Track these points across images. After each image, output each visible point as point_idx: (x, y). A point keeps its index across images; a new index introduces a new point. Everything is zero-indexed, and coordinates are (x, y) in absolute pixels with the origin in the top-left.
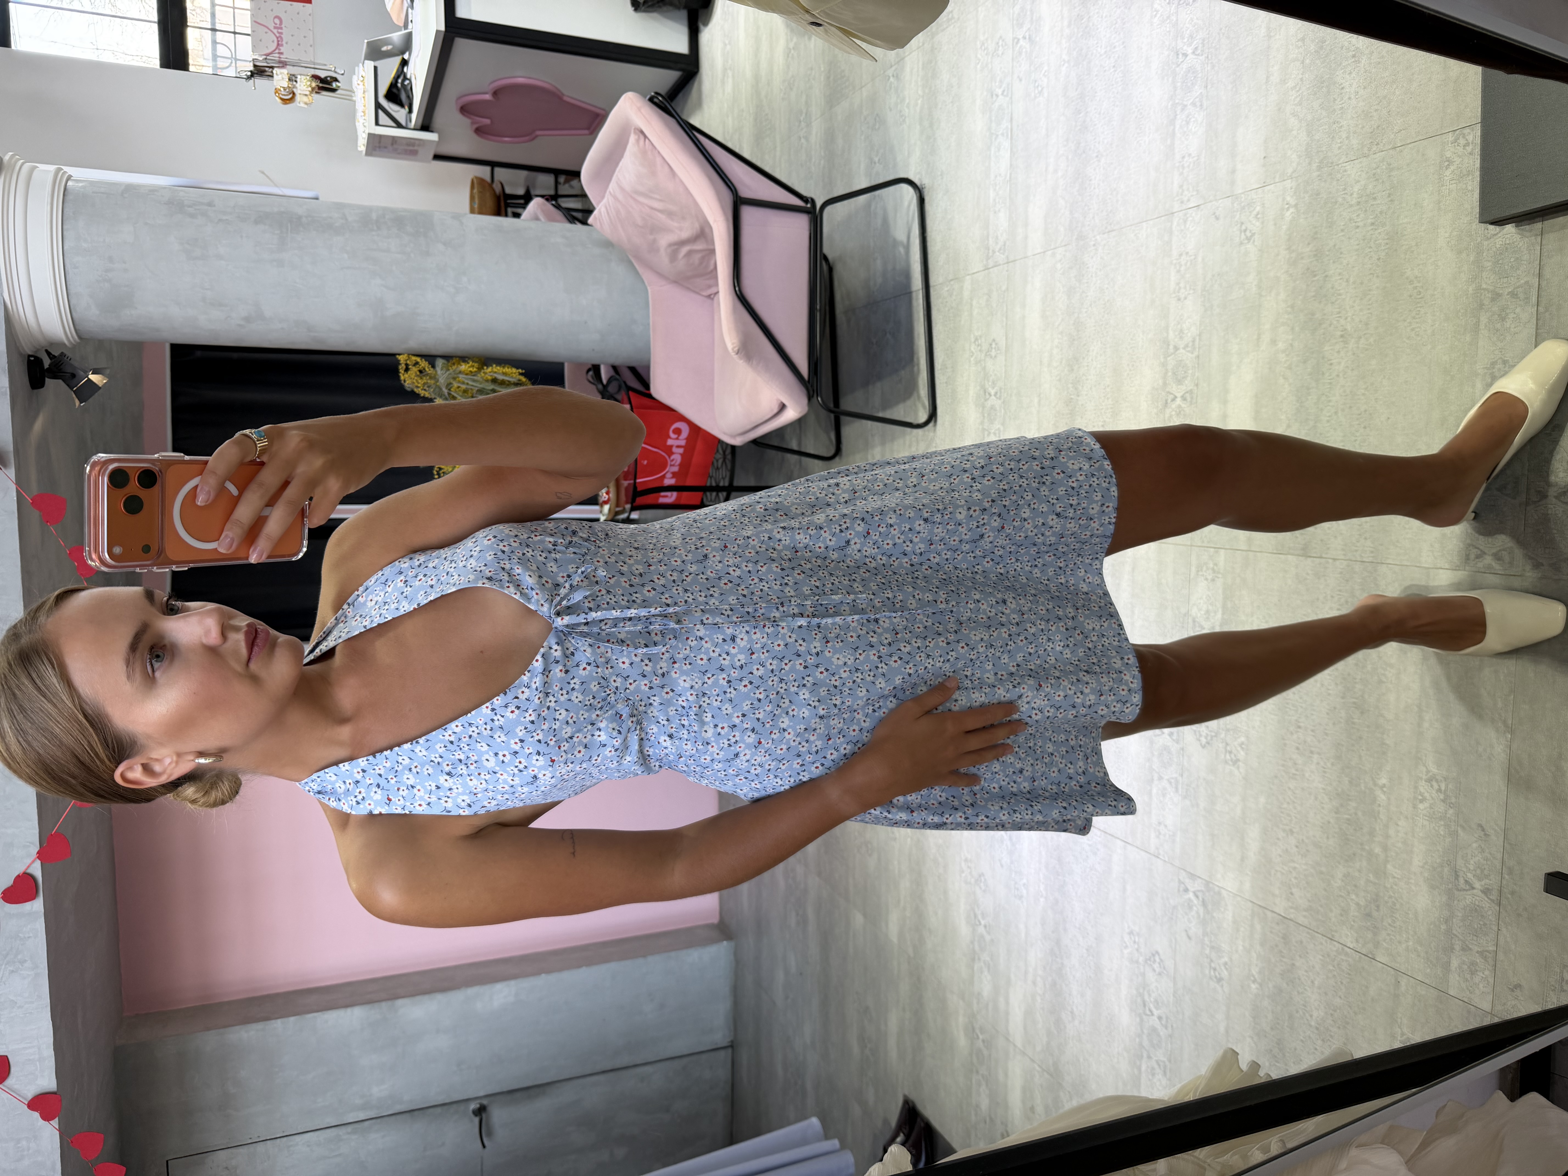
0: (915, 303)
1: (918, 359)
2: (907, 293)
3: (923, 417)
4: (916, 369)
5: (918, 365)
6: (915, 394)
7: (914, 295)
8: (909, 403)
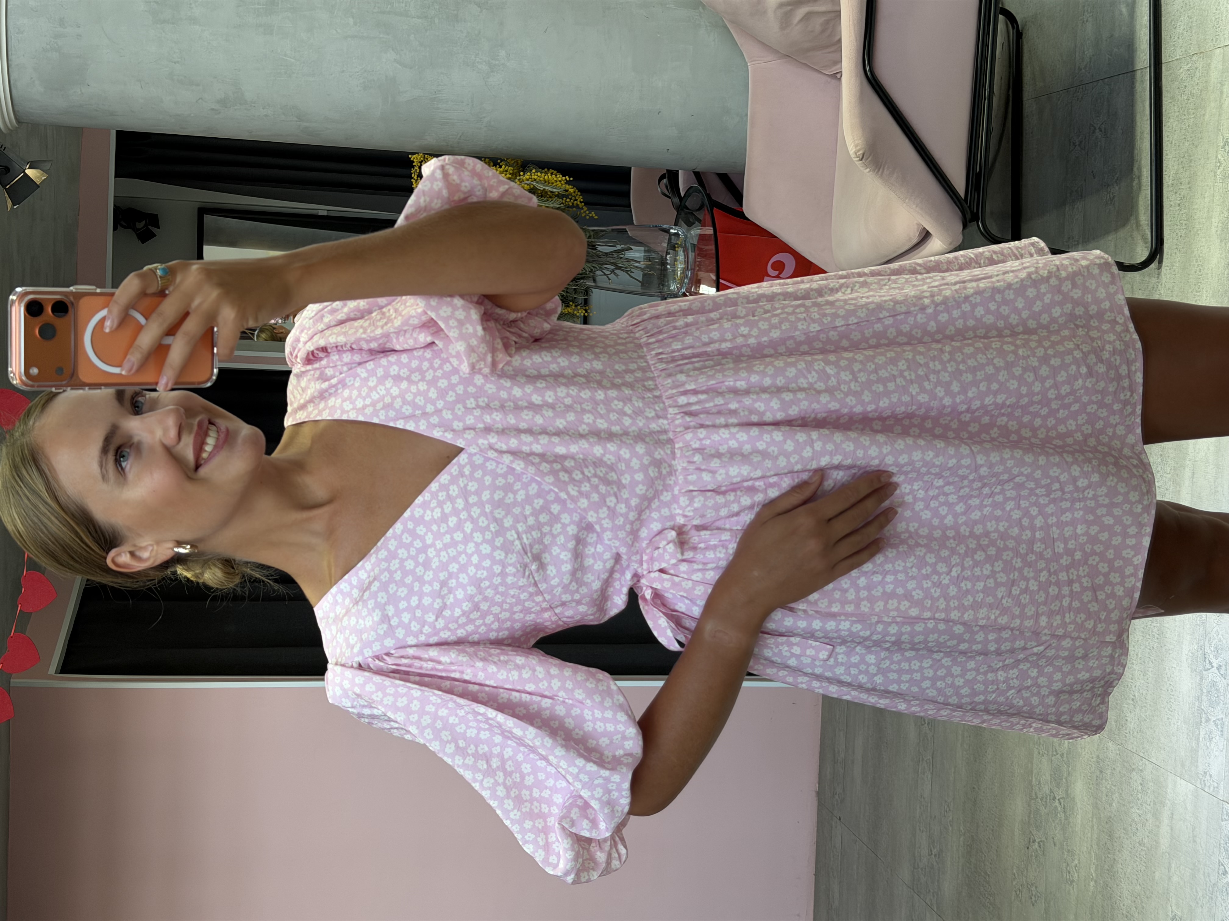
0: (1138, 87)
1: (1140, 169)
2: (1131, 73)
3: (1142, 254)
4: (1135, 183)
5: (1139, 177)
6: (1133, 221)
7: (1138, 74)
8: (1122, 233)
